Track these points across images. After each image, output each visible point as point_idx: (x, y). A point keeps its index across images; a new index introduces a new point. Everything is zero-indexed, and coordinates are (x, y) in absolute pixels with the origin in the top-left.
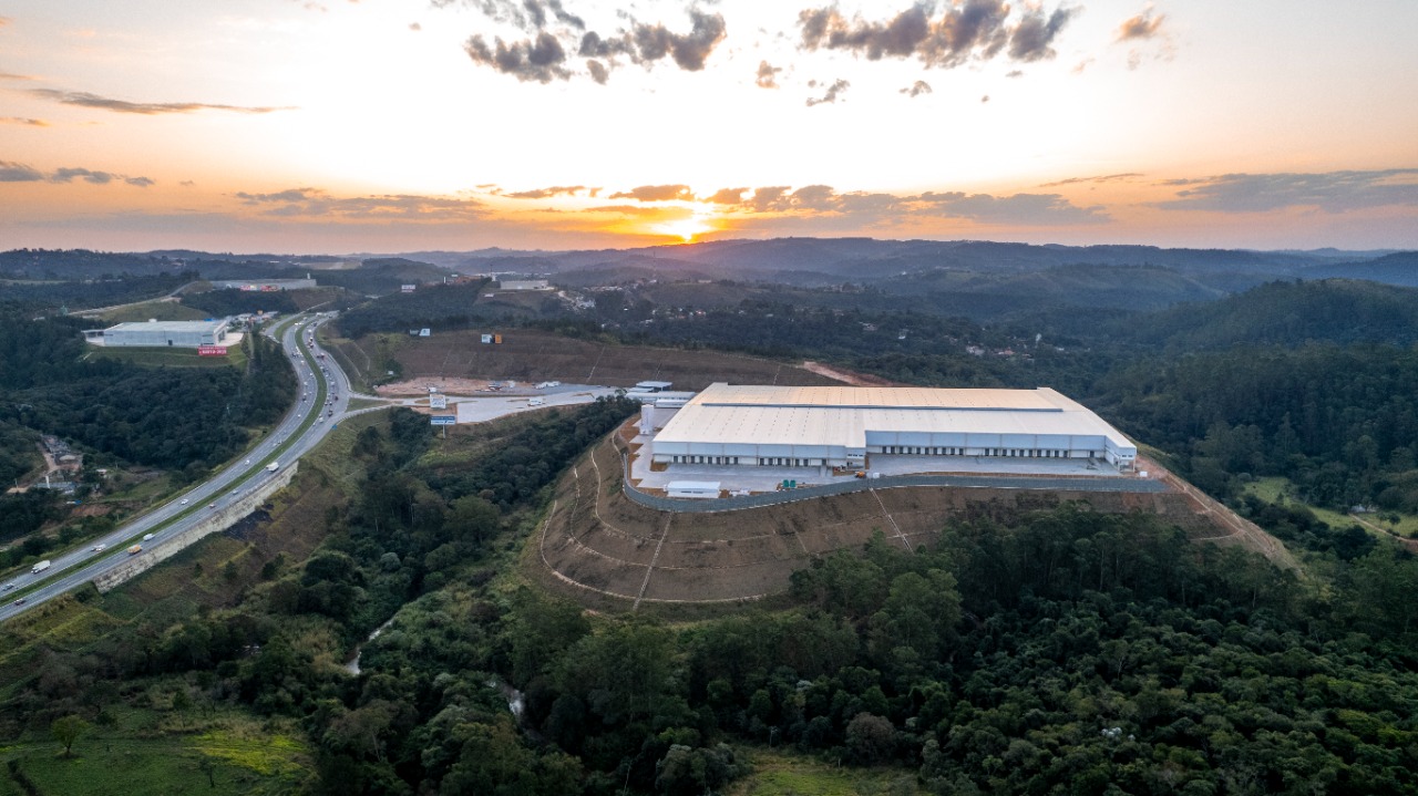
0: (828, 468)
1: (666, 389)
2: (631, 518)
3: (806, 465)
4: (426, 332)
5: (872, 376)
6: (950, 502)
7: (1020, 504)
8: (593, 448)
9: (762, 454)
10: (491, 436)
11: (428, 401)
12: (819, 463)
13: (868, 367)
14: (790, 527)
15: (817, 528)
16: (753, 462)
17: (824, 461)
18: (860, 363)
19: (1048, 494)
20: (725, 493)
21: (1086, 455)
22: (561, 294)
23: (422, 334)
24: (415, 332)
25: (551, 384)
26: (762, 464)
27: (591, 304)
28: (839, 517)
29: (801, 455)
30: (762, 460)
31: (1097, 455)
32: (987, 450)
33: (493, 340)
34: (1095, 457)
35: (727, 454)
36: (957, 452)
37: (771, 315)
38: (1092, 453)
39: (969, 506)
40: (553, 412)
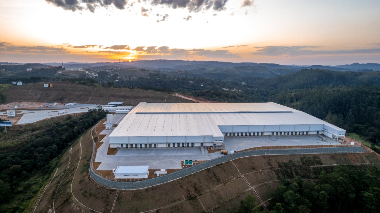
0: (205, 147)
1: (121, 105)
2: (91, 195)
3: (192, 146)
4: (20, 83)
5: (201, 98)
6: (270, 164)
7: (303, 163)
8: (82, 136)
9: (169, 142)
10: (34, 130)
11: (6, 113)
12: (199, 145)
13: (198, 95)
14: (193, 193)
15: (208, 190)
16: (165, 146)
17: (202, 144)
18: (195, 94)
19: (315, 157)
20: (152, 173)
21: (315, 133)
22: (87, 72)
23: (18, 84)
24: (15, 83)
25: (72, 104)
26: (169, 146)
27: (97, 75)
28: (218, 181)
29: (190, 141)
30: (169, 144)
31: (320, 133)
32: (273, 133)
33: (49, 86)
34: (321, 135)
35: (150, 142)
36: (260, 134)
37: (159, 78)
38: (318, 132)
39: (280, 166)
40: (69, 117)
